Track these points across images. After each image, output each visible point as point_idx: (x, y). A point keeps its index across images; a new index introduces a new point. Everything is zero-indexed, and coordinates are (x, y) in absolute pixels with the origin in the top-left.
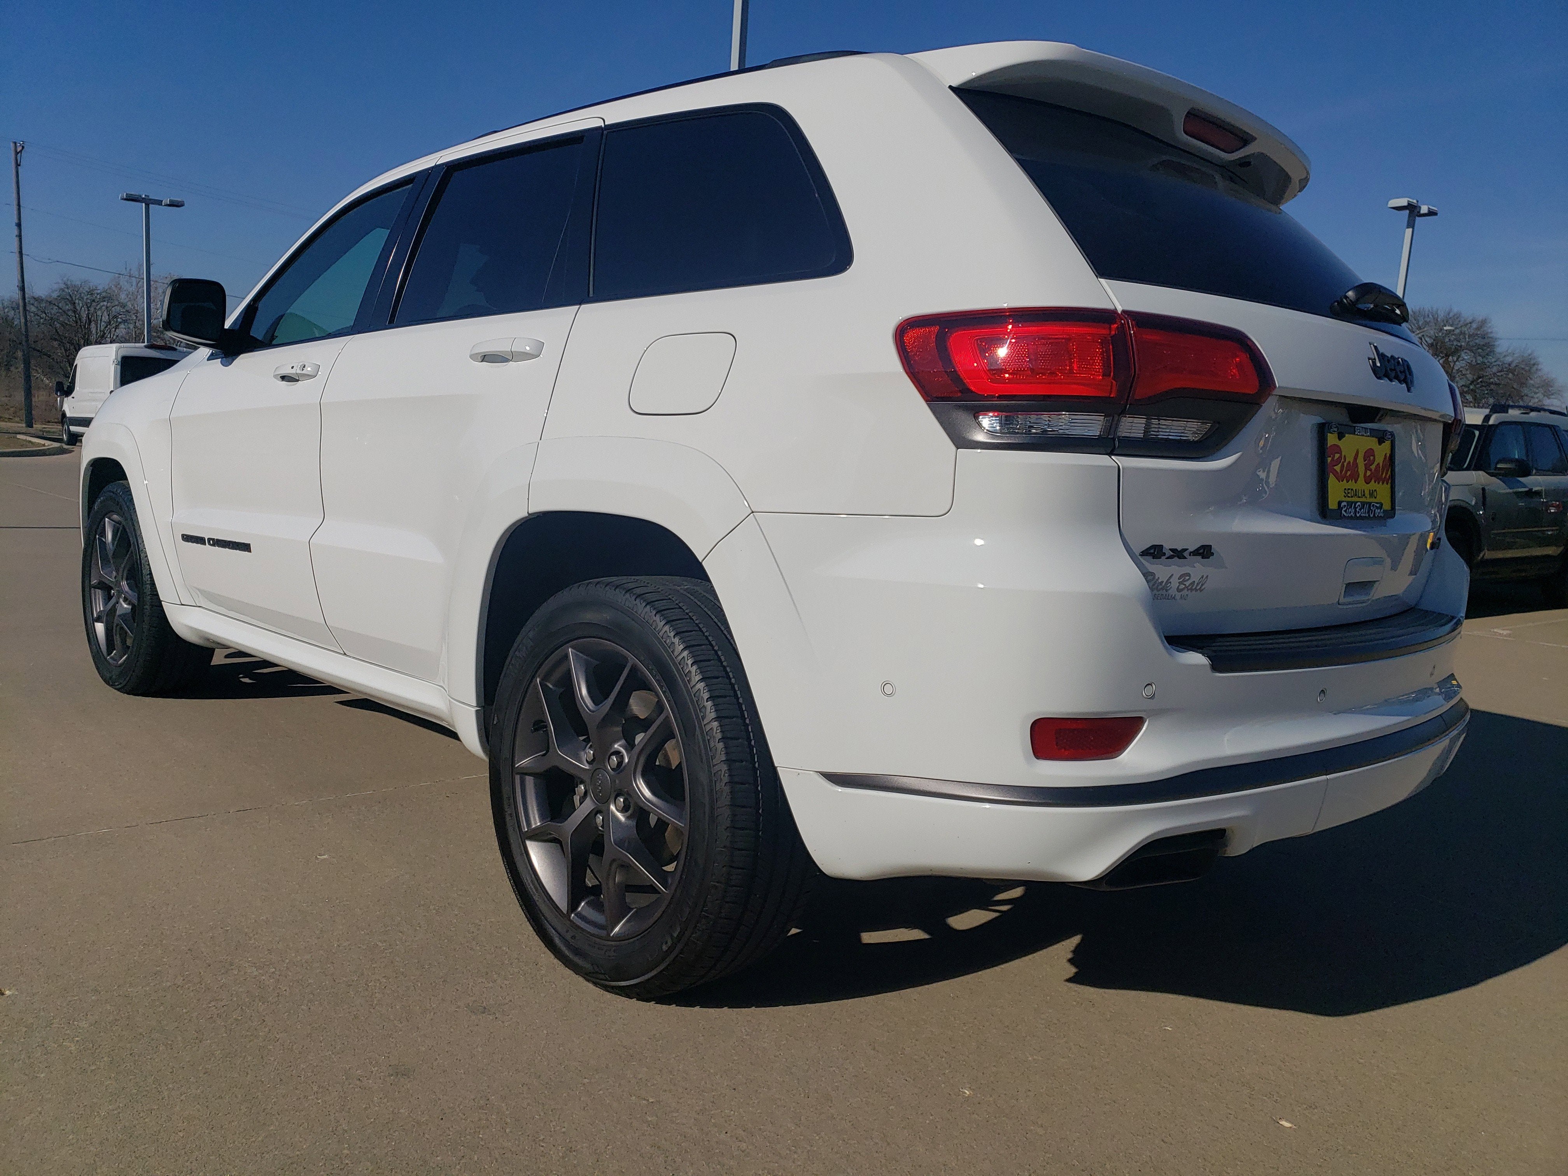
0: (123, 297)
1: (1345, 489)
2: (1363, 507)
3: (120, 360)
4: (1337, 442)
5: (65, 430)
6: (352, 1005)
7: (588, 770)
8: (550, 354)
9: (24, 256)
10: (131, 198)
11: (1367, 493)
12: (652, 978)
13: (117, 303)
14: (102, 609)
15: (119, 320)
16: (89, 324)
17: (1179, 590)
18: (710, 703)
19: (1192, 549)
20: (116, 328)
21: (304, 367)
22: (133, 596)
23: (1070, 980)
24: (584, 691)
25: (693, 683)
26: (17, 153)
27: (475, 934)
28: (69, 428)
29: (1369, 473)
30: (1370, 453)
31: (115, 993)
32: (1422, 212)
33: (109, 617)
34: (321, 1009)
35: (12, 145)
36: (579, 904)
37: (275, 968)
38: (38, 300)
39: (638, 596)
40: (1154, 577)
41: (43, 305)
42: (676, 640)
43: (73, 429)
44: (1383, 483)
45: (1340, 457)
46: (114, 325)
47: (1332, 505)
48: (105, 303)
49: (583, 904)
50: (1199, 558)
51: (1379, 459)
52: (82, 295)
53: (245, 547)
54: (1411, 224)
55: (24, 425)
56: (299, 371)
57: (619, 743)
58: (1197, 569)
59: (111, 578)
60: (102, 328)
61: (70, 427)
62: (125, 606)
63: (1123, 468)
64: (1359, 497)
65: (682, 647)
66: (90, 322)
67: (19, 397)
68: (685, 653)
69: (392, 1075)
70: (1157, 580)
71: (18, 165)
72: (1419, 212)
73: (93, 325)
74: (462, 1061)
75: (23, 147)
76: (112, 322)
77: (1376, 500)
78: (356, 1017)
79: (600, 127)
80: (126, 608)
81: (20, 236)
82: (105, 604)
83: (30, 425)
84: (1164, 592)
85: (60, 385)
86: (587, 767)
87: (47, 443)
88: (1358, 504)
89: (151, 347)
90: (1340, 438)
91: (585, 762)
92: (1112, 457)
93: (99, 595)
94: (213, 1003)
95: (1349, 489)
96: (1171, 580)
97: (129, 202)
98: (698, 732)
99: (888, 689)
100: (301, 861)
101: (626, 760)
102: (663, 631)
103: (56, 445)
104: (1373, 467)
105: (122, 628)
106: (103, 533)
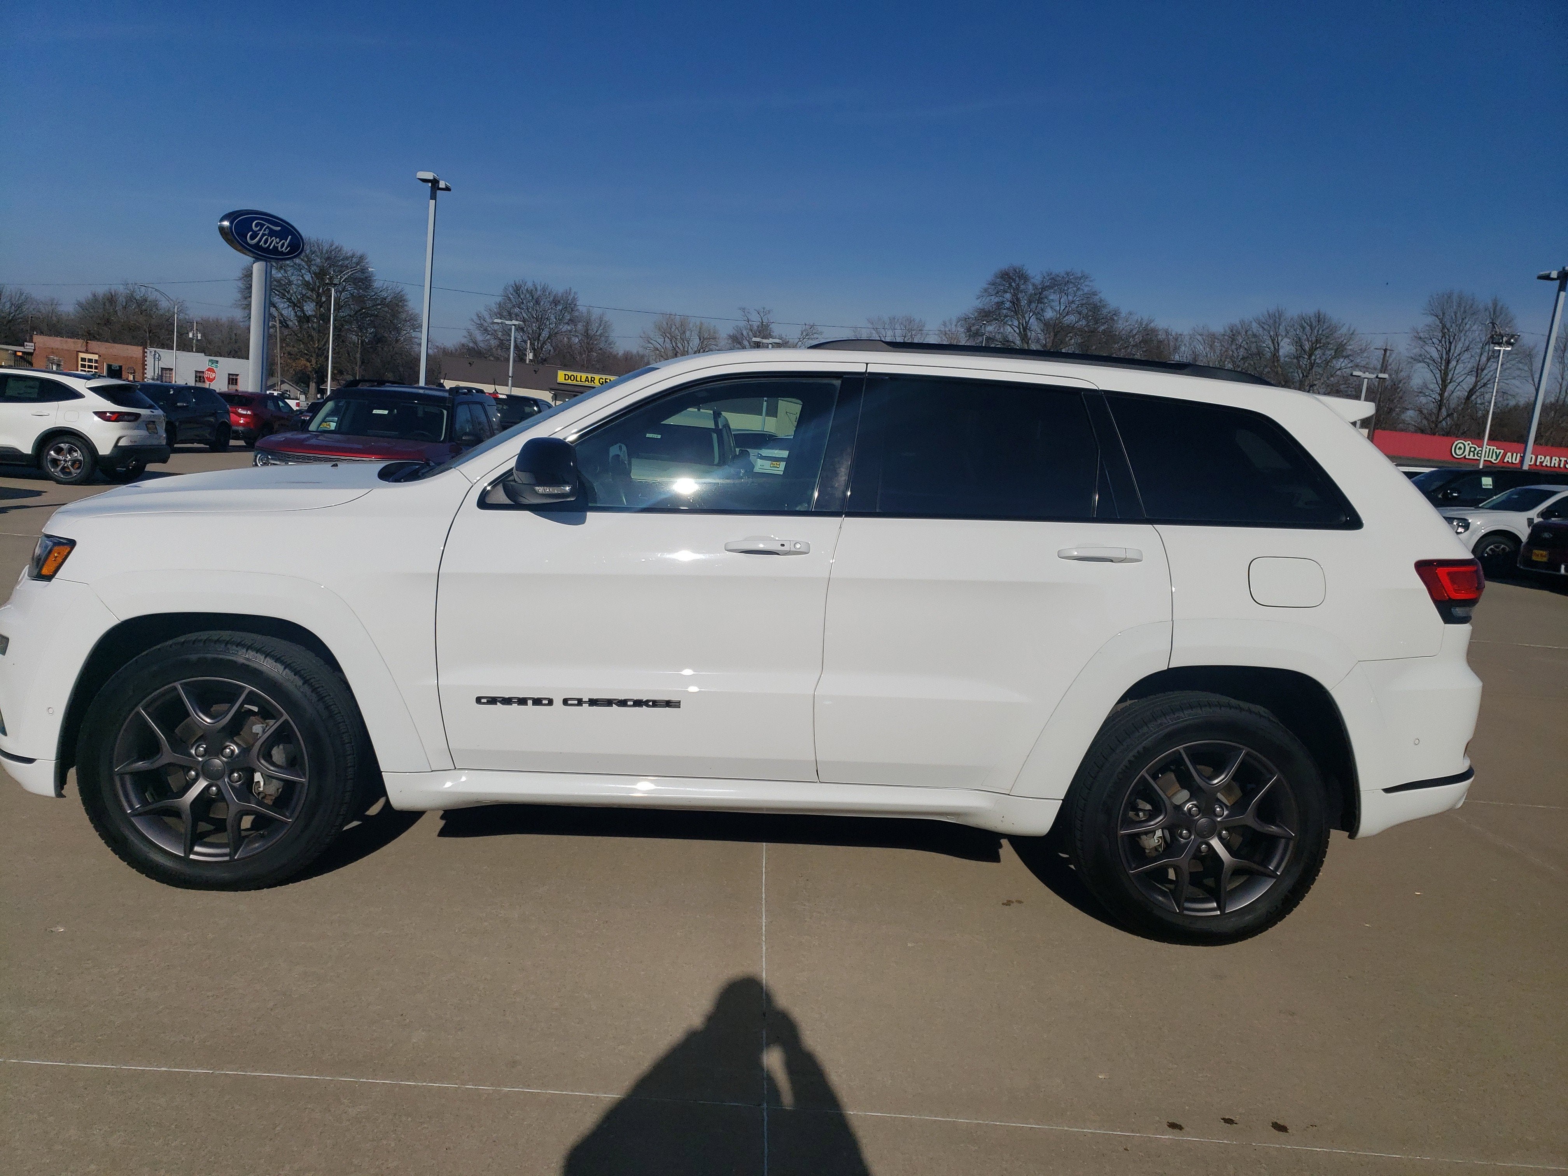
7: (1195, 820)
32: (440, 186)
54: (433, 197)
91: (1190, 816)
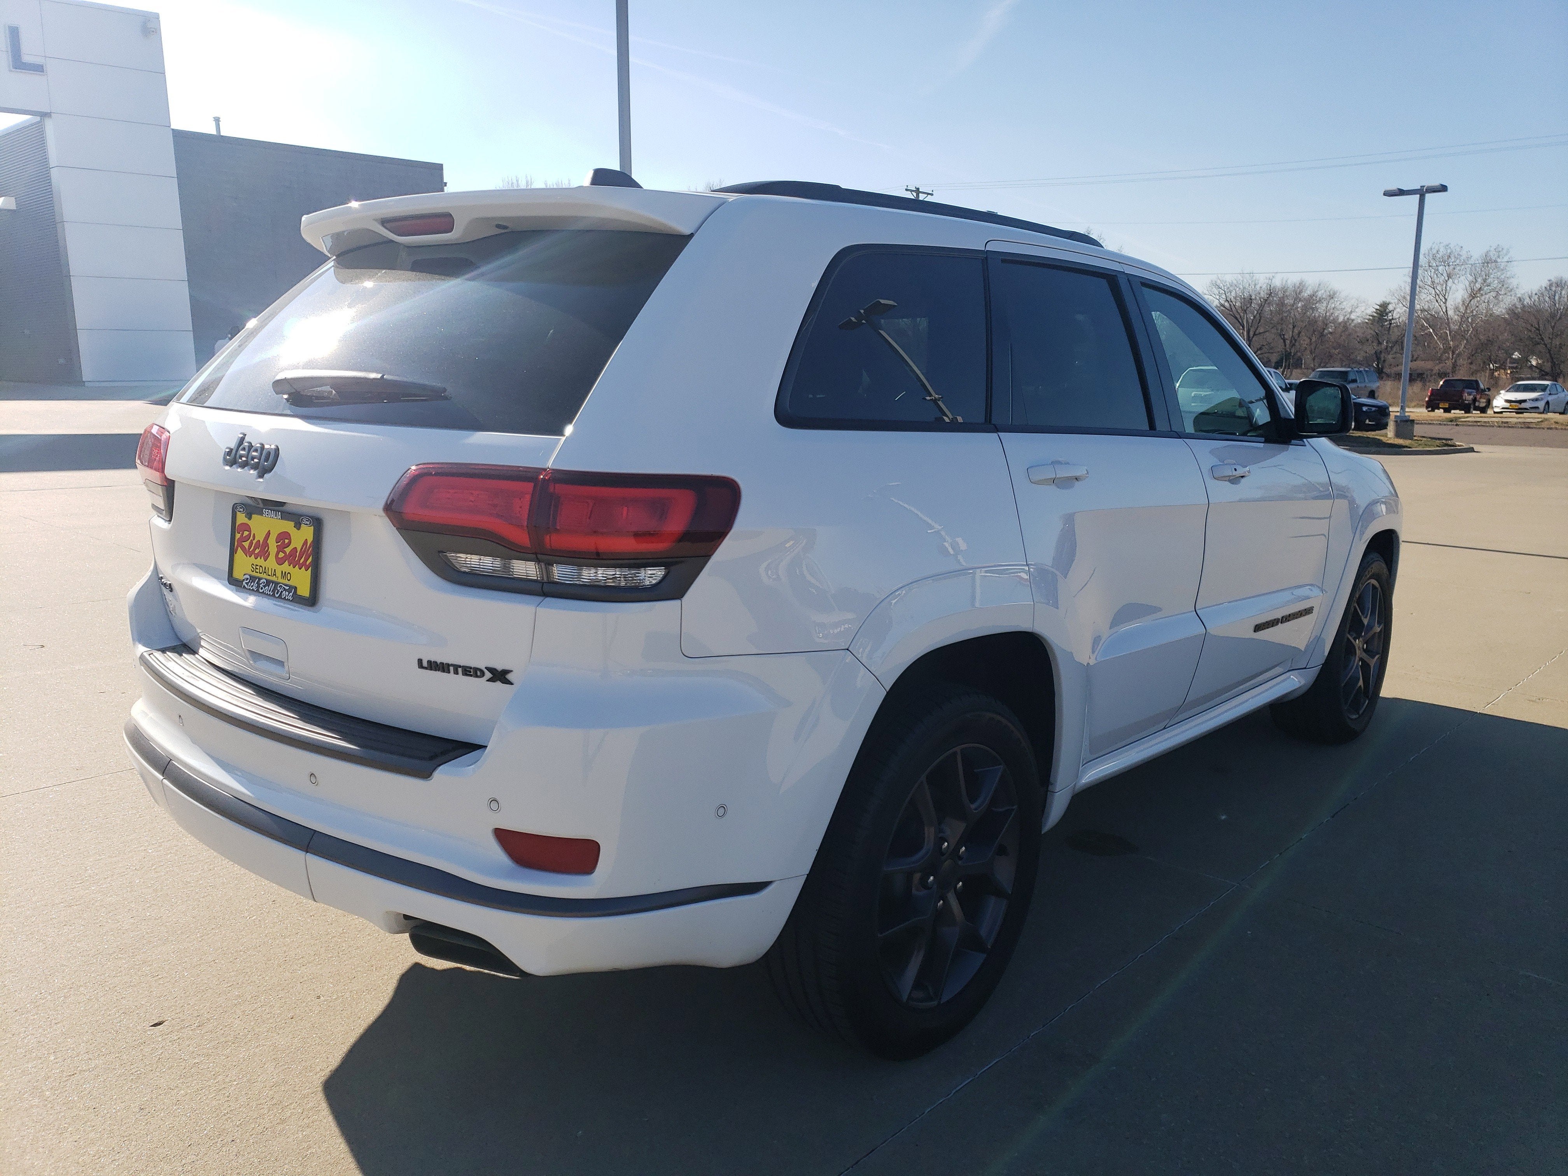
1: (253, 564)
2: (268, 585)
4: (246, 520)
11: (279, 574)
29: (282, 555)
30: (283, 538)
44: (302, 568)
45: (250, 535)
47: (238, 574)
51: (297, 543)
64: (267, 575)
77: (286, 582)
88: (262, 581)
90: (251, 519)
95: (256, 565)
104: (288, 550)
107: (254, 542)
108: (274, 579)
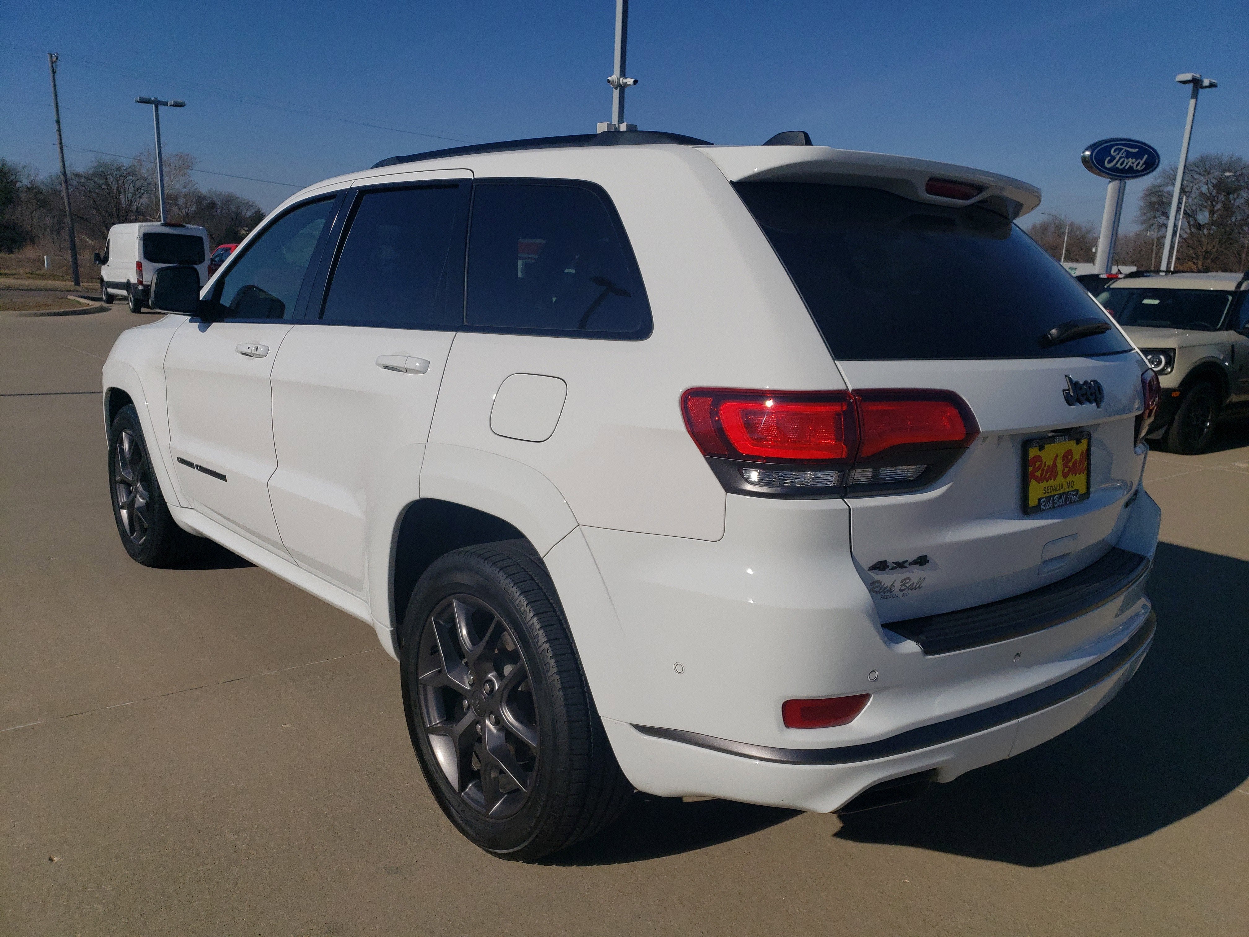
0: (144, 172)
1: (1045, 488)
2: (1060, 498)
3: (142, 236)
4: (1038, 452)
5: (104, 291)
6: (301, 867)
7: (469, 690)
8: (434, 371)
9: (63, 147)
10: (143, 101)
11: (1065, 486)
12: (518, 851)
13: (140, 177)
14: (125, 500)
15: (142, 191)
16: (119, 195)
17: (901, 590)
18: (553, 661)
19: (911, 560)
20: (140, 197)
21: (257, 348)
22: (145, 493)
23: (837, 835)
24: (464, 632)
25: (540, 644)
26: (53, 63)
27: (394, 798)
28: (106, 290)
29: (1067, 469)
30: (1068, 455)
31: (131, 858)
32: (1204, 84)
33: (130, 506)
34: (278, 871)
35: (49, 56)
36: (467, 785)
37: (247, 833)
38: (77, 175)
39: (501, 569)
40: (881, 584)
41: (82, 180)
42: (528, 609)
43: (111, 291)
44: (1079, 474)
45: (1041, 464)
46: (138, 196)
47: (1033, 502)
48: (130, 178)
49: (470, 785)
50: (918, 566)
51: (1076, 456)
52: (113, 171)
53: (223, 478)
54: (1195, 95)
55: (73, 283)
56: (253, 352)
57: (491, 674)
58: (915, 574)
59: (130, 478)
60: (130, 198)
61: (108, 289)
62: (141, 500)
63: (853, 509)
64: (1057, 490)
65: (532, 614)
66: (120, 193)
67: (68, 256)
68: (535, 619)
69: (327, 932)
70: (883, 585)
71: (54, 72)
72: (1201, 85)
73: (122, 196)
74: (378, 918)
75: (57, 58)
76: (137, 193)
77: (1072, 489)
78: (303, 879)
79: (470, 180)
80: (141, 502)
81: (59, 131)
82: (127, 498)
83: (77, 283)
84: (889, 594)
85: (97, 257)
86: (468, 688)
87: (91, 303)
88: (1056, 496)
89: (165, 225)
90: (1040, 450)
91: (468, 685)
92: (845, 500)
93: (122, 489)
94: (201, 868)
95: (1048, 487)
96: (894, 585)
97: (143, 104)
98: (544, 682)
99: (679, 668)
100: (270, 730)
101: (497, 688)
102: (518, 601)
103: (97, 304)
104: (1070, 464)
105: (139, 518)
106: (122, 443)
107: (1045, 469)
108: (1062, 491)
